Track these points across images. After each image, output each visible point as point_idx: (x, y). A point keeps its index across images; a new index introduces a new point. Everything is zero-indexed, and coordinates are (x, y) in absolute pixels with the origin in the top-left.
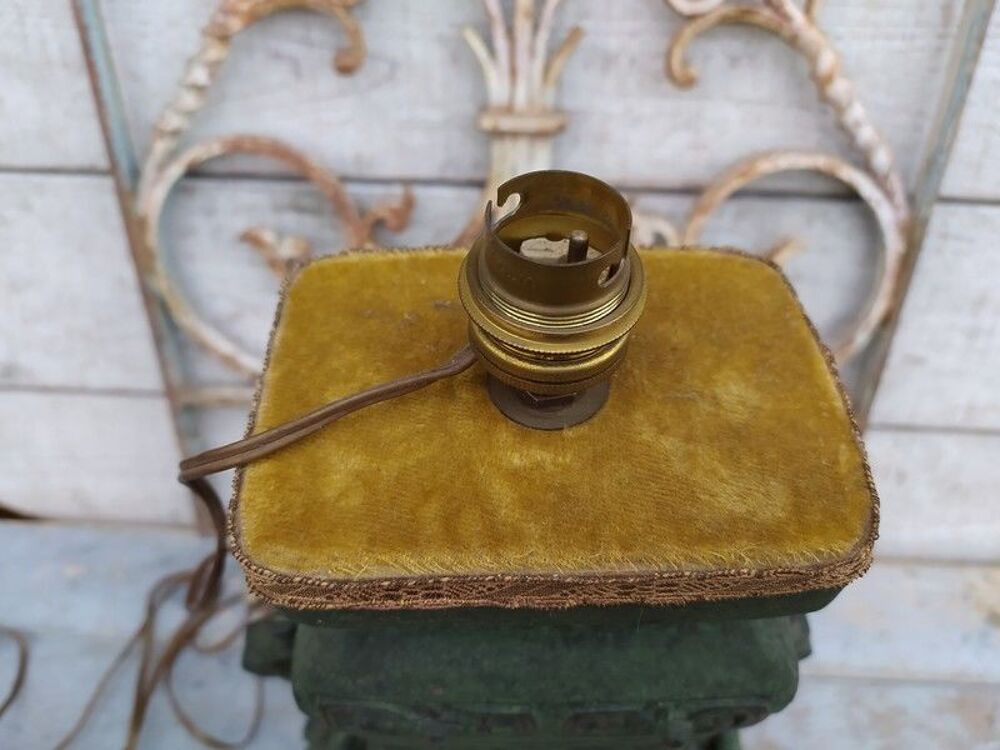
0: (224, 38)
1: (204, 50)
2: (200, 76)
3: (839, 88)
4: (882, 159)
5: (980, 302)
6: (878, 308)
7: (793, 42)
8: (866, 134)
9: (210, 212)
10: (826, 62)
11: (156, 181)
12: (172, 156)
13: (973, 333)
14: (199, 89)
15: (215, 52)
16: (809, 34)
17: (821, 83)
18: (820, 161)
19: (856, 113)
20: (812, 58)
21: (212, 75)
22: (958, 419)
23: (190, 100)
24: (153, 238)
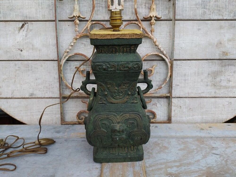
0: (76, 39)
1: (73, 41)
2: (72, 44)
3: (157, 43)
4: (165, 52)
5: (185, 75)
6: (169, 74)
7: (150, 38)
8: (162, 49)
9: (70, 66)
10: (155, 40)
11: (64, 59)
12: (66, 56)
13: (185, 80)
14: (72, 46)
15: (75, 41)
16: (152, 37)
17: (155, 43)
18: (157, 53)
19: (160, 46)
20: (153, 40)
21: (74, 44)
22: (187, 96)
23: (70, 48)
24: (62, 68)
